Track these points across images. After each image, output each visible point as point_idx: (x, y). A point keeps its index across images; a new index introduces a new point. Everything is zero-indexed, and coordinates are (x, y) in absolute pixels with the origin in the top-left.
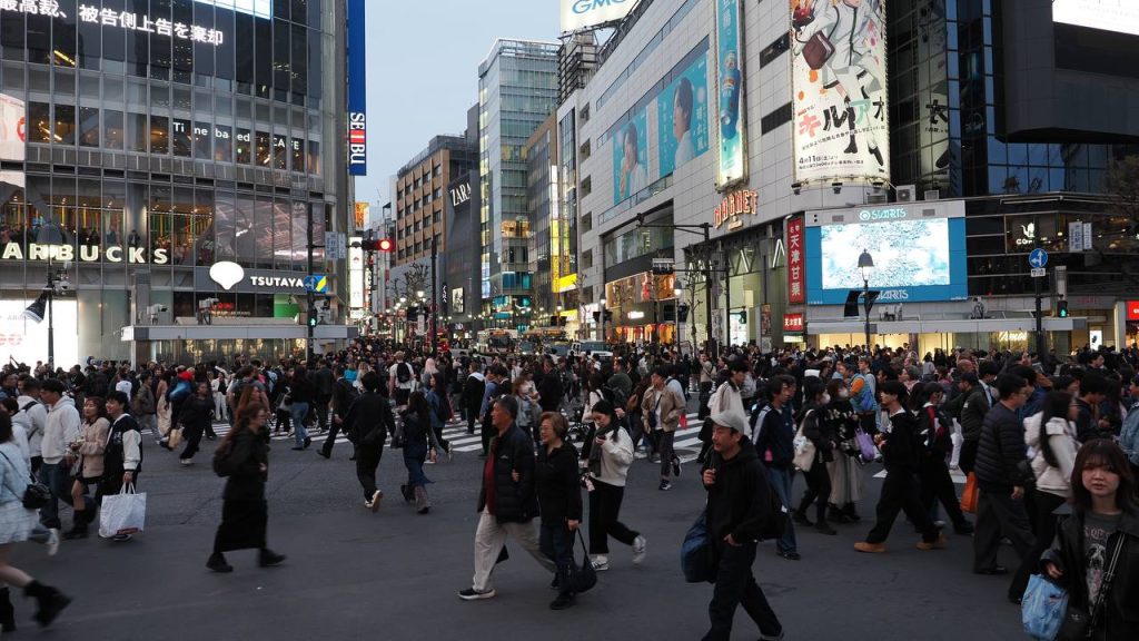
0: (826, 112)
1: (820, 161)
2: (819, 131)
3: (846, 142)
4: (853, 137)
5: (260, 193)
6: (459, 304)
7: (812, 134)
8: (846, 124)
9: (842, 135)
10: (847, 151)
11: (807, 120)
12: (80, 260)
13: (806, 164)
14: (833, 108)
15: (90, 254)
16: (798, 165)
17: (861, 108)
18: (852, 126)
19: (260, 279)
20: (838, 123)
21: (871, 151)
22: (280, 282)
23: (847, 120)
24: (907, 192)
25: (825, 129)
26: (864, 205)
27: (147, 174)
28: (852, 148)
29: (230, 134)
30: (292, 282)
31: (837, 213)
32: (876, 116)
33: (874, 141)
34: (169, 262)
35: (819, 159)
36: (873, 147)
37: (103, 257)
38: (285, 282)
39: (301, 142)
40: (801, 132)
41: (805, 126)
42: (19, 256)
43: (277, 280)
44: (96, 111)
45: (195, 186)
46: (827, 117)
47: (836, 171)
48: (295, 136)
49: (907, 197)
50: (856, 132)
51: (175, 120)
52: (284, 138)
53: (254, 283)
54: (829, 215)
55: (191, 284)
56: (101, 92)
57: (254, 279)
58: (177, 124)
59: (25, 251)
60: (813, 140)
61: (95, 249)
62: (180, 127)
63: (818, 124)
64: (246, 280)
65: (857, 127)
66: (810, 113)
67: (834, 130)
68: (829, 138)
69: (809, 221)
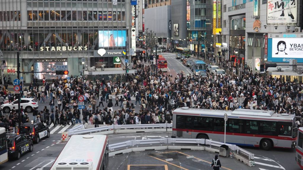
0: (276, 3)
1: (273, 18)
2: (273, 8)
3: (281, 13)
4: (283, 11)
5: (109, 29)
6: (176, 31)
7: (272, 10)
8: (281, 7)
9: (280, 10)
10: (281, 16)
11: (271, 5)
12: (68, 50)
13: (269, 18)
14: (278, 2)
15: (70, 49)
16: (268, 18)
17: (286, 2)
18: (283, 8)
19: (110, 53)
20: (279, 7)
21: (289, 15)
22: (115, 53)
23: (282, 6)
24: (298, 29)
25: (275, 8)
26: (285, 33)
27: (82, 27)
28: (283, 15)
29: (102, 13)
30: (118, 53)
31: (277, 35)
32: (292, 4)
33: (290, 12)
34: (88, 50)
35: (273, 17)
36: (290, 14)
37: (73, 50)
38: (116, 53)
39: (120, 12)
40: (269, 8)
41: (270, 7)
42: (55, 50)
43: (114, 52)
44: (70, 11)
45: (94, 29)
46: (276, 5)
47: (277, 21)
48: (118, 11)
49: (297, 31)
50: (284, 10)
51: (89, 11)
52: (115, 12)
53: (108, 54)
54: (274, 35)
55: (93, 55)
56: (72, 6)
57: (108, 53)
58: (89, 12)
59: (56, 48)
60: (272, 11)
61: (71, 47)
62: (89, 13)
63: (273, 7)
64: (107, 53)
65: (284, 8)
66: (271, 3)
67: (277, 9)
68: (276, 11)
69: (269, 37)
